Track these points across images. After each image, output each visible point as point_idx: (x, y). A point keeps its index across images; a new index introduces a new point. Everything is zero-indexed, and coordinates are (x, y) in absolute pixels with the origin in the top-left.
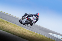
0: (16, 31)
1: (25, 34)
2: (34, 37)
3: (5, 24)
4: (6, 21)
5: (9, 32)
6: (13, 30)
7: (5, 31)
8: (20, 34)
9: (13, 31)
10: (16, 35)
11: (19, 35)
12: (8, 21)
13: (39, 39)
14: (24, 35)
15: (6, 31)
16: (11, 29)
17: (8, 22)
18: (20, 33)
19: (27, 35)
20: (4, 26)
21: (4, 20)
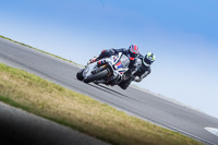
0: (90, 119)
1: (120, 130)
3: (53, 94)
4: (57, 84)
5: (66, 124)
6: (78, 116)
7: (51, 119)
8: (106, 130)
9: (80, 121)
10: (91, 135)
12: (64, 83)
14: (119, 135)
15: (55, 120)
16: (72, 112)
17: (61, 86)
18: (104, 126)
19: (127, 134)
20: (49, 103)
21: (49, 81)
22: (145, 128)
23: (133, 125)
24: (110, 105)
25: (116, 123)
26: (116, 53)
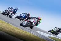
1: (12, 31)
2: (22, 34)
11: (6, 32)
13: (26, 37)
14: (12, 32)
18: (8, 30)
19: (14, 32)
22: (19, 31)
23: (16, 29)
24: (10, 24)
25: (11, 29)
26: (33, 18)
